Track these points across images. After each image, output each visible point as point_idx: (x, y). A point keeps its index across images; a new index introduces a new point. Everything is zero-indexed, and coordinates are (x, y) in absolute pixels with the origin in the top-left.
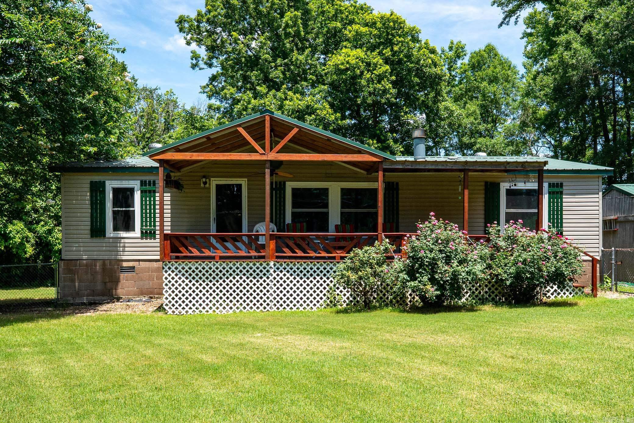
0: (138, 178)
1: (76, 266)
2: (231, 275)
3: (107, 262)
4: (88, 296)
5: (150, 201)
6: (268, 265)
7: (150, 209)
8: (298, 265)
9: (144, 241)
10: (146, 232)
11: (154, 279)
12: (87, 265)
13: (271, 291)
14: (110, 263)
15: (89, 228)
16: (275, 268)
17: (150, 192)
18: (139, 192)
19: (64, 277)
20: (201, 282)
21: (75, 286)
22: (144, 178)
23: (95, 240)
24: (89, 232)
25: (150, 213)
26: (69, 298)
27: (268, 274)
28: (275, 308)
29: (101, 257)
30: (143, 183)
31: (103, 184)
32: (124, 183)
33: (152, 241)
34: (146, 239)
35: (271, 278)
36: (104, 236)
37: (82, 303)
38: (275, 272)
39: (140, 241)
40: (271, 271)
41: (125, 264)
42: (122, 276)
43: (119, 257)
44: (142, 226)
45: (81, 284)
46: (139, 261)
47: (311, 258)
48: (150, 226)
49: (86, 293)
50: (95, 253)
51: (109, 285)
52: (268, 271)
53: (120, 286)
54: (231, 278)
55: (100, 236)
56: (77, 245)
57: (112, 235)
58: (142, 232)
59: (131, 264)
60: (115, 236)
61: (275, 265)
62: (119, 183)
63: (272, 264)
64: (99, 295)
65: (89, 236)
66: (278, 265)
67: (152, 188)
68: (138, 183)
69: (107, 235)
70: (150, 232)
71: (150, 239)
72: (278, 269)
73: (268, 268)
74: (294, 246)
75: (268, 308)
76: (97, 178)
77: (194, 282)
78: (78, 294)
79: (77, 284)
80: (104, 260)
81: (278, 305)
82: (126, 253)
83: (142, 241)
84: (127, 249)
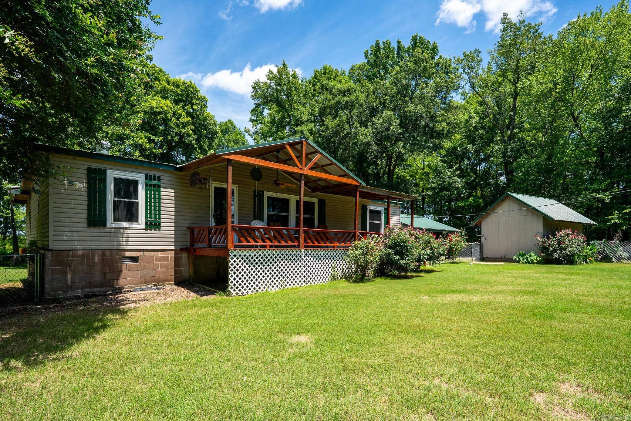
0: (143, 171)
1: (68, 256)
2: (278, 260)
3: (108, 253)
4: (83, 288)
5: (155, 195)
6: (300, 252)
7: (155, 202)
8: (317, 252)
9: (149, 232)
10: (151, 224)
11: (158, 267)
12: (83, 256)
13: (302, 271)
14: (111, 253)
15: (85, 216)
16: (304, 254)
17: (155, 186)
18: (144, 186)
19: (51, 269)
20: (257, 266)
21: (66, 279)
22: (149, 172)
23: (92, 229)
24: (85, 221)
25: (155, 206)
26: (59, 293)
27: (300, 259)
28: (304, 284)
29: (100, 247)
30: (148, 177)
31: (103, 173)
32: (127, 175)
33: (157, 232)
34: (151, 230)
35: (302, 262)
36: (104, 225)
37: (75, 296)
38: (304, 257)
39: (144, 231)
40: (303, 256)
41: (128, 254)
42: (125, 266)
43: (122, 248)
44: (146, 217)
45: (74, 276)
46: (143, 250)
47: (327, 247)
48: (155, 218)
49: (81, 285)
50: (93, 243)
51: (109, 276)
52: (300, 257)
53: (122, 276)
54: (278, 263)
55: (99, 226)
56: (70, 235)
57: (113, 225)
58: (147, 224)
59: (134, 254)
60: (117, 226)
61: (304, 252)
62: (122, 174)
63: (303, 251)
64: (96, 287)
65: (86, 225)
66: (306, 252)
67: (157, 183)
68: (143, 176)
69: (108, 225)
70: (155, 224)
71: (155, 230)
72: (306, 255)
73: (300, 254)
74: (313, 239)
75: (300, 284)
76: (96, 165)
77: (252, 267)
78: (71, 288)
79: (69, 277)
80: (104, 251)
81: (307, 281)
82: (130, 243)
83: (147, 232)
84: (130, 239)
